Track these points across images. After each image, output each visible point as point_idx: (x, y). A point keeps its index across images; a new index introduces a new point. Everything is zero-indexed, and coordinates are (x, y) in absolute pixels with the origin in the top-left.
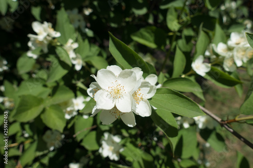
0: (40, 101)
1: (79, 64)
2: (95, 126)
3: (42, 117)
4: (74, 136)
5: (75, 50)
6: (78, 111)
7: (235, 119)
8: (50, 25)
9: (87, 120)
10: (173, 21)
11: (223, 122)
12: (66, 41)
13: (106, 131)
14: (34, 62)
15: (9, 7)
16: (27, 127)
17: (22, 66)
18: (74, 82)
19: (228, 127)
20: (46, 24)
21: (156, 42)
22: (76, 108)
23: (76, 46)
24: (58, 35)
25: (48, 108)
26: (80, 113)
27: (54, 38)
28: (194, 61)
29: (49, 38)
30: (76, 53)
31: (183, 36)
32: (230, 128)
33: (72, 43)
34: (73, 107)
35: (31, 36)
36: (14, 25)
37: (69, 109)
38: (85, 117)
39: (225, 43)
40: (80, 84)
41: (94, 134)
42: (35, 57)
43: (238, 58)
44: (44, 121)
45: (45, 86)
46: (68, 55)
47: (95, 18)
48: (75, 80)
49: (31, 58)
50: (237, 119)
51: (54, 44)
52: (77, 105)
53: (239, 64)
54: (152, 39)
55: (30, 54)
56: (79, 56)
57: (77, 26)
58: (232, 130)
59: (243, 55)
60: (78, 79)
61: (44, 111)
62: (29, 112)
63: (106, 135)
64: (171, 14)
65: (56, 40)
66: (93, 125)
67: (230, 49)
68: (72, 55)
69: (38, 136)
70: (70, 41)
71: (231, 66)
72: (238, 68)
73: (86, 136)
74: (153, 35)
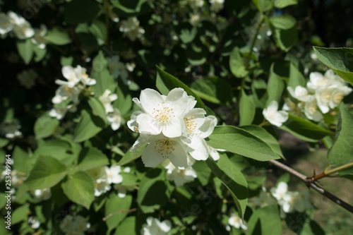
0: (61, 167)
1: (116, 122)
2: (134, 210)
3: (63, 186)
4: (104, 219)
5: (112, 103)
6: (112, 185)
7: (324, 173)
8: (84, 70)
9: (123, 199)
10: (239, 67)
11: (310, 180)
12: (102, 92)
13: (149, 215)
14: (57, 123)
15: (34, 55)
16: (39, 209)
17: (41, 129)
18: (108, 147)
19: (317, 186)
20: (79, 69)
21: (218, 97)
22: (110, 181)
23: (114, 97)
24: (93, 82)
25: (71, 177)
26: (114, 189)
27: (88, 86)
28: (266, 108)
29: (81, 87)
30: (114, 107)
31: (253, 90)
32: (320, 188)
33: (110, 95)
34: (106, 178)
35: (59, 82)
36: (36, 81)
37: (99, 181)
38: (121, 195)
39: (305, 86)
40: (116, 150)
41: (132, 220)
42: (59, 117)
43: (322, 103)
44: (65, 192)
45: (70, 152)
46: (104, 109)
47: (140, 74)
48: (110, 145)
49: (53, 118)
50: (327, 172)
51: (86, 94)
52: (111, 177)
53: (325, 110)
54: (213, 92)
55: (53, 113)
56: (118, 111)
57: (116, 76)
58: (322, 191)
59: (329, 99)
60: (115, 144)
61: (65, 179)
62: (47, 179)
63: (149, 222)
64: (236, 59)
65: (89, 89)
66: (132, 207)
67: (311, 93)
68: (109, 108)
69: (53, 223)
70: (108, 92)
71: (315, 113)
72: (324, 115)
73: (120, 223)
74: (214, 86)
